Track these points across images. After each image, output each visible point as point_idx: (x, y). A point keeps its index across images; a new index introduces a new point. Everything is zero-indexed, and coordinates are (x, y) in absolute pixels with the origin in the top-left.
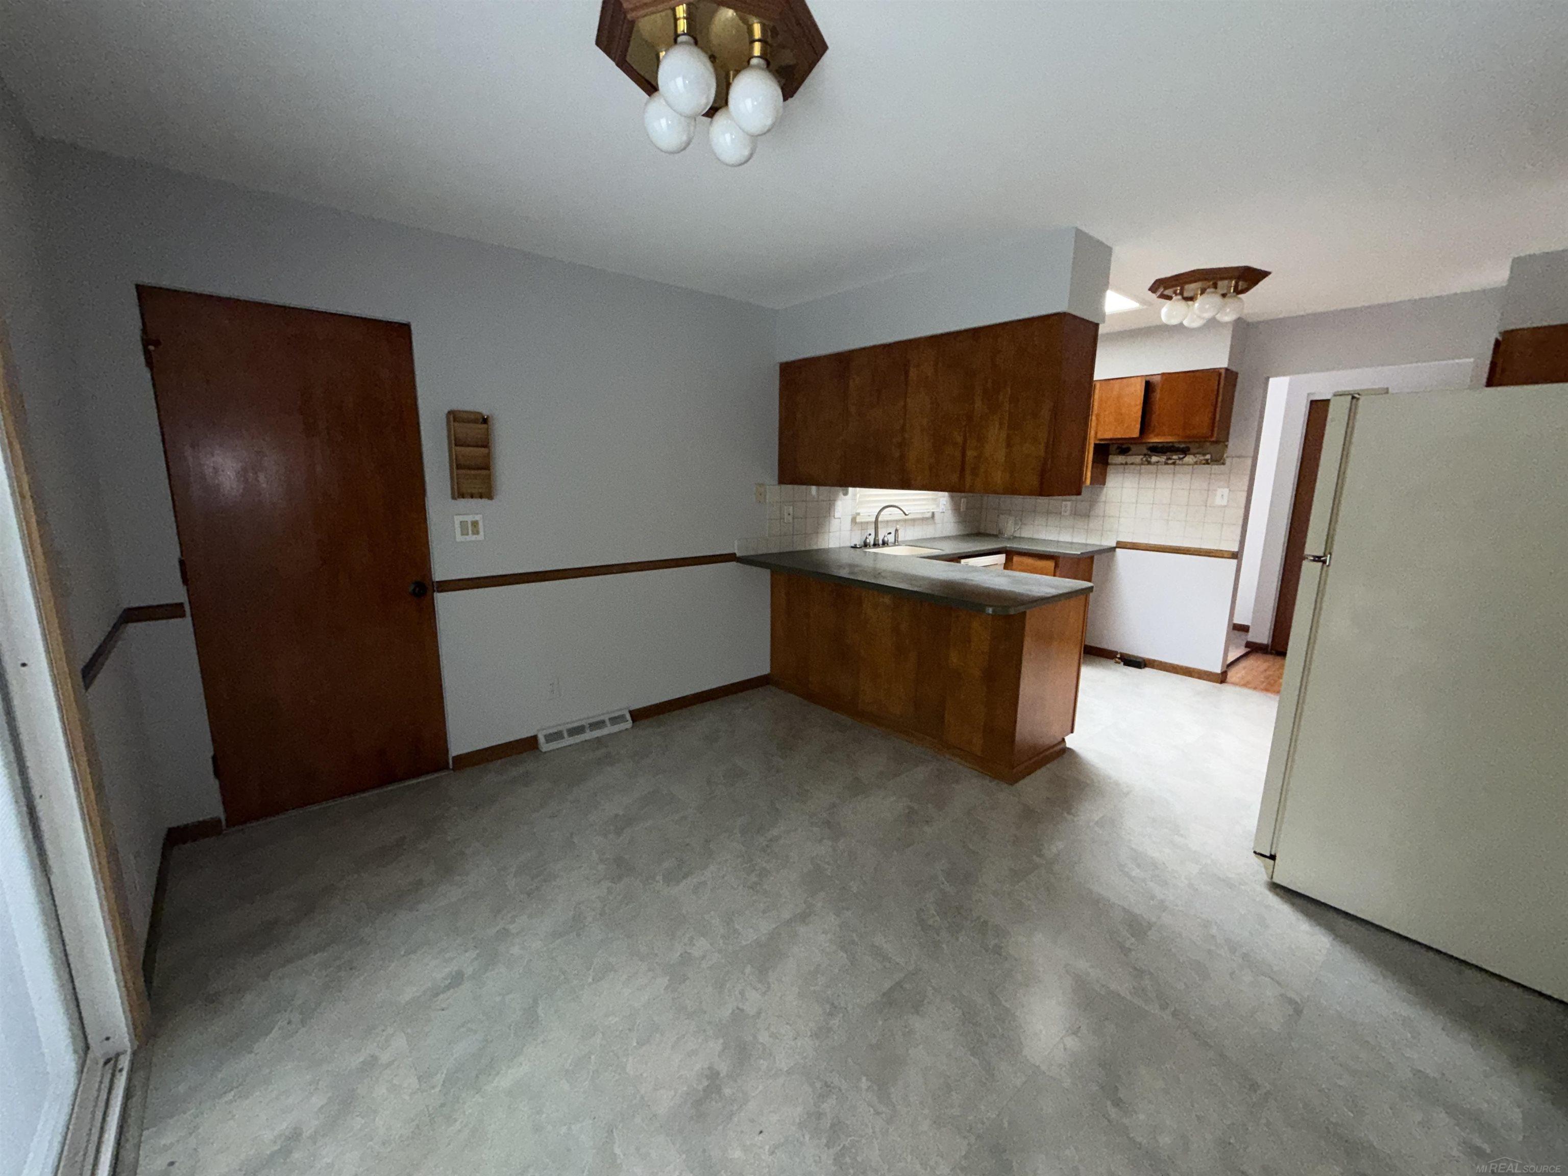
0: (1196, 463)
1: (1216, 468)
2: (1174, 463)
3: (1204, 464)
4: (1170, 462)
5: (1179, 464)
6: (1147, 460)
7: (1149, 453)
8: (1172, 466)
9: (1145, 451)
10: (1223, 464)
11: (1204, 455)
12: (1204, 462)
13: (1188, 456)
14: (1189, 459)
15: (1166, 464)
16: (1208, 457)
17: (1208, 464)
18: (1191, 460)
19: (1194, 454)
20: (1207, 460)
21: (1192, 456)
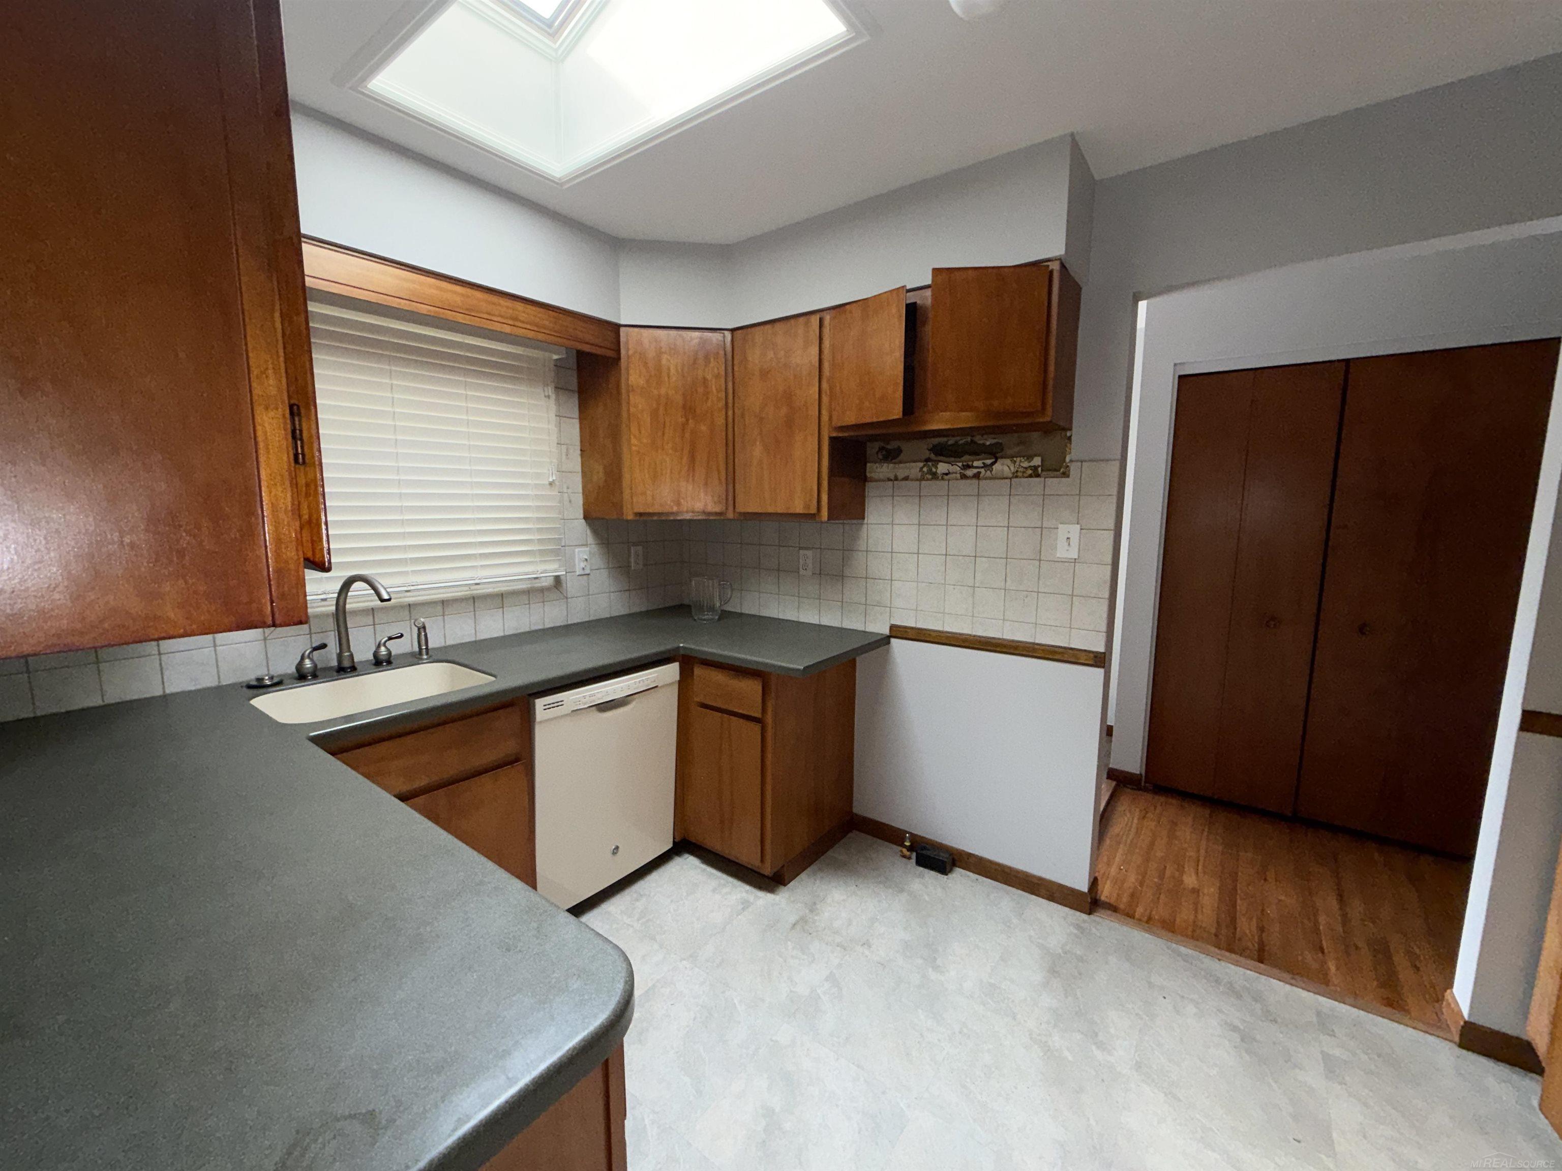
0: (1015, 475)
1: (1054, 484)
2: (977, 476)
3: (1030, 476)
4: (970, 472)
5: (986, 479)
6: (930, 472)
7: (933, 456)
8: (975, 481)
9: (927, 454)
10: (1066, 475)
11: (1030, 458)
12: (1030, 472)
13: (1000, 461)
14: (1003, 467)
15: (964, 477)
16: (1037, 461)
17: (1038, 476)
18: (1006, 468)
19: (1011, 457)
20: (1035, 468)
21: (1008, 461)
